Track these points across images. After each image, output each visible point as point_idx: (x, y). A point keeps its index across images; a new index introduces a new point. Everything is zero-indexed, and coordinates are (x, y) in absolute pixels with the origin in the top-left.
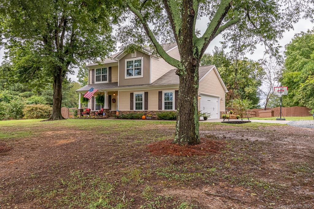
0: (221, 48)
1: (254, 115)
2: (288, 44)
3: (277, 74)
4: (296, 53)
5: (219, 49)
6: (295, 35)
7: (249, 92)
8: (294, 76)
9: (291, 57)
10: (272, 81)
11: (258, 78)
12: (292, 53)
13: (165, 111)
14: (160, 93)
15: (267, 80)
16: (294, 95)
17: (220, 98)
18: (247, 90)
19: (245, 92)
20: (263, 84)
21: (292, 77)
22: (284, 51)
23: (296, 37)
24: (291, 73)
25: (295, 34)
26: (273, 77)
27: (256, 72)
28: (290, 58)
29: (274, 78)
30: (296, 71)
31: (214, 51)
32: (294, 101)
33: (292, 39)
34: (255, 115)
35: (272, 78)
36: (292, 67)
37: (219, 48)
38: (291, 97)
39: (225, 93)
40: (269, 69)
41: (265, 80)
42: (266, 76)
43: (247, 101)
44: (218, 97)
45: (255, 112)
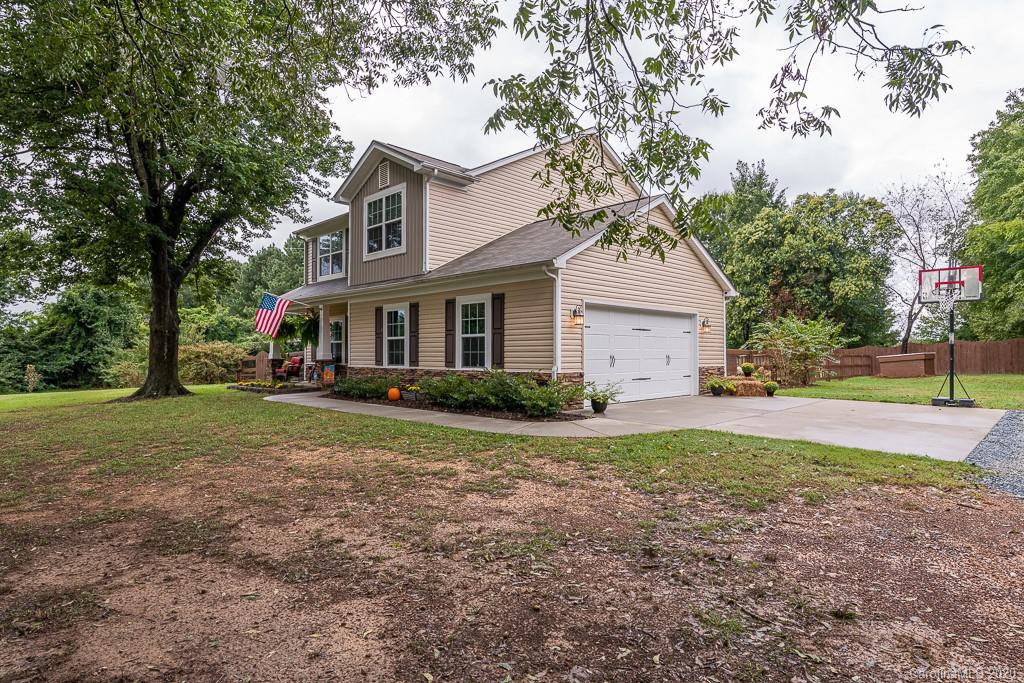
0: (756, 166)
1: (866, 366)
2: (984, 133)
3: (946, 233)
4: (1014, 156)
5: (751, 169)
6: (1008, 100)
7: (847, 294)
8: (1009, 235)
9: (995, 171)
10: (926, 256)
11: (877, 250)
12: (997, 158)
13: (463, 372)
14: (450, 305)
15: (910, 255)
16: (1008, 300)
17: (699, 320)
18: (839, 287)
19: (833, 293)
20: (897, 268)
21: (1002, 238)
22: (969, 156)
23: (1012, 103)
24: (995, 226)
25: (1008, 95)
26: (930, 244)
27: (869, 229)
28: (993, 177)
29: (934, 247)
30: (1014, 217)
31: (737, 175)
32: (1011, 320)
33: (998, 112)
34: (869, 366)
35: (927, 248)
36: (1001, 208)
37: (749, 166)
38: (997, 308)
39: (726, 298)
40: (917, 219)
41: (903, 254)
42: (905, 240)
43: (824, 325)
44: (691, 316)
45: (868, 356)
